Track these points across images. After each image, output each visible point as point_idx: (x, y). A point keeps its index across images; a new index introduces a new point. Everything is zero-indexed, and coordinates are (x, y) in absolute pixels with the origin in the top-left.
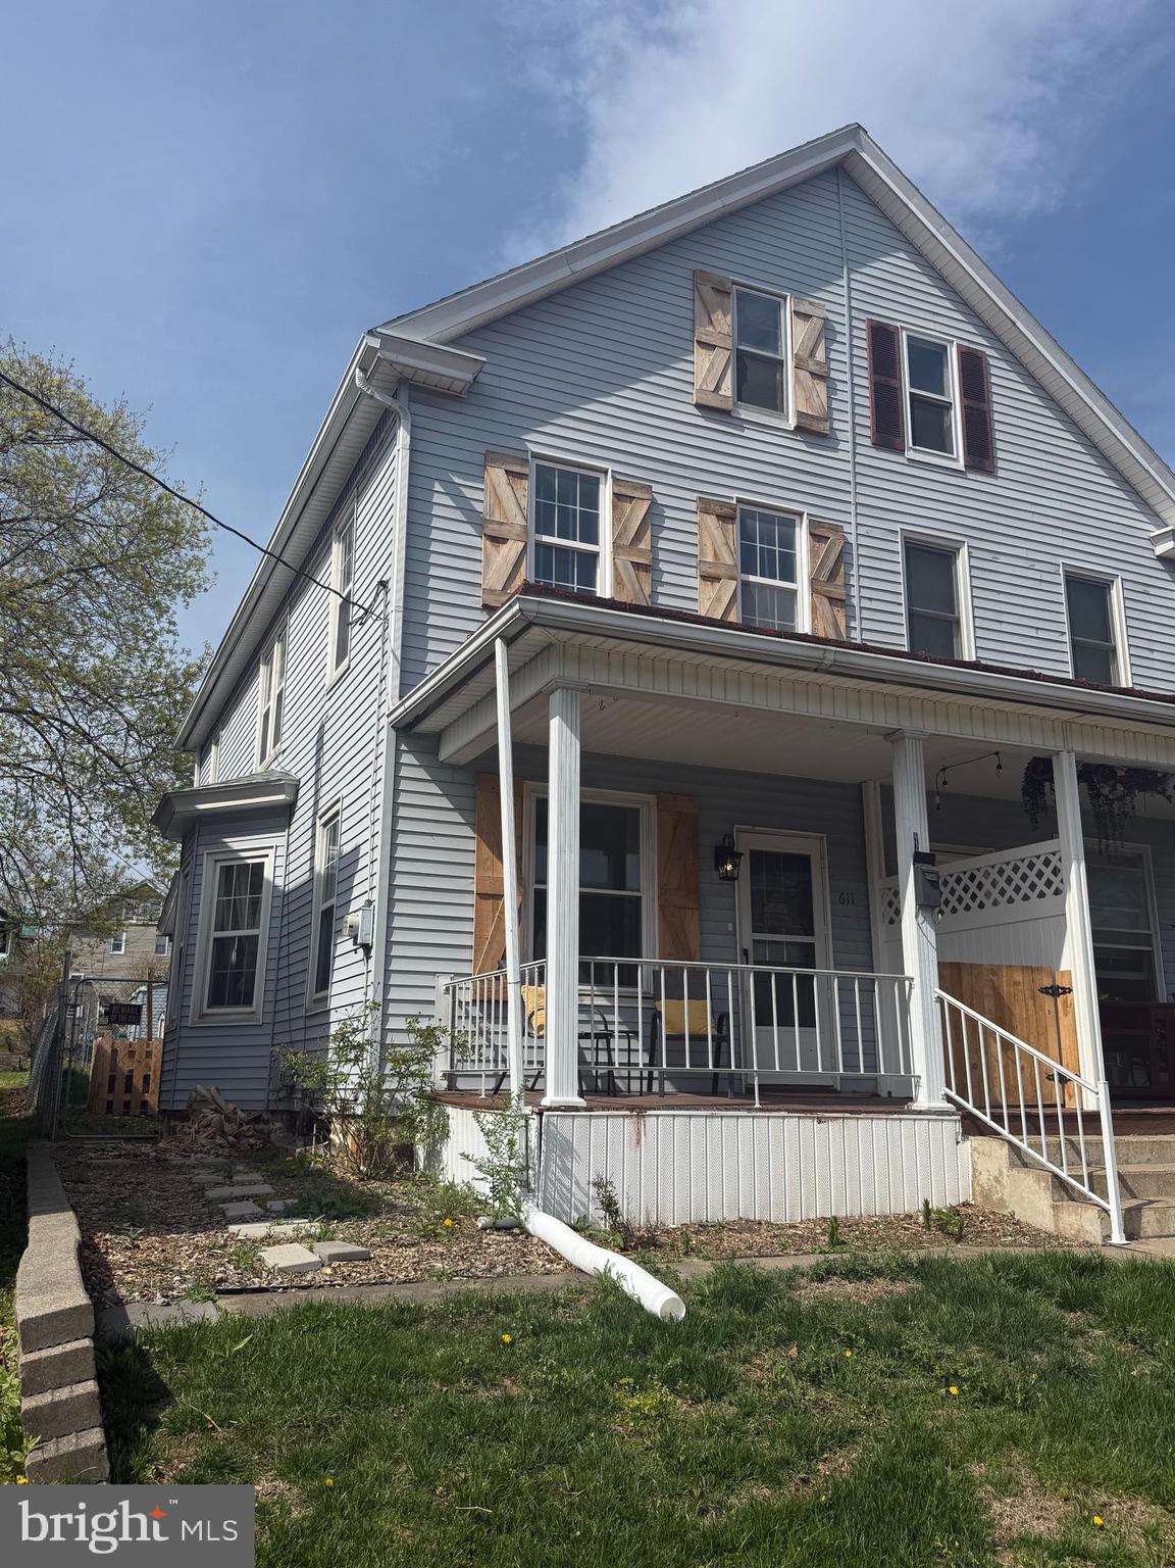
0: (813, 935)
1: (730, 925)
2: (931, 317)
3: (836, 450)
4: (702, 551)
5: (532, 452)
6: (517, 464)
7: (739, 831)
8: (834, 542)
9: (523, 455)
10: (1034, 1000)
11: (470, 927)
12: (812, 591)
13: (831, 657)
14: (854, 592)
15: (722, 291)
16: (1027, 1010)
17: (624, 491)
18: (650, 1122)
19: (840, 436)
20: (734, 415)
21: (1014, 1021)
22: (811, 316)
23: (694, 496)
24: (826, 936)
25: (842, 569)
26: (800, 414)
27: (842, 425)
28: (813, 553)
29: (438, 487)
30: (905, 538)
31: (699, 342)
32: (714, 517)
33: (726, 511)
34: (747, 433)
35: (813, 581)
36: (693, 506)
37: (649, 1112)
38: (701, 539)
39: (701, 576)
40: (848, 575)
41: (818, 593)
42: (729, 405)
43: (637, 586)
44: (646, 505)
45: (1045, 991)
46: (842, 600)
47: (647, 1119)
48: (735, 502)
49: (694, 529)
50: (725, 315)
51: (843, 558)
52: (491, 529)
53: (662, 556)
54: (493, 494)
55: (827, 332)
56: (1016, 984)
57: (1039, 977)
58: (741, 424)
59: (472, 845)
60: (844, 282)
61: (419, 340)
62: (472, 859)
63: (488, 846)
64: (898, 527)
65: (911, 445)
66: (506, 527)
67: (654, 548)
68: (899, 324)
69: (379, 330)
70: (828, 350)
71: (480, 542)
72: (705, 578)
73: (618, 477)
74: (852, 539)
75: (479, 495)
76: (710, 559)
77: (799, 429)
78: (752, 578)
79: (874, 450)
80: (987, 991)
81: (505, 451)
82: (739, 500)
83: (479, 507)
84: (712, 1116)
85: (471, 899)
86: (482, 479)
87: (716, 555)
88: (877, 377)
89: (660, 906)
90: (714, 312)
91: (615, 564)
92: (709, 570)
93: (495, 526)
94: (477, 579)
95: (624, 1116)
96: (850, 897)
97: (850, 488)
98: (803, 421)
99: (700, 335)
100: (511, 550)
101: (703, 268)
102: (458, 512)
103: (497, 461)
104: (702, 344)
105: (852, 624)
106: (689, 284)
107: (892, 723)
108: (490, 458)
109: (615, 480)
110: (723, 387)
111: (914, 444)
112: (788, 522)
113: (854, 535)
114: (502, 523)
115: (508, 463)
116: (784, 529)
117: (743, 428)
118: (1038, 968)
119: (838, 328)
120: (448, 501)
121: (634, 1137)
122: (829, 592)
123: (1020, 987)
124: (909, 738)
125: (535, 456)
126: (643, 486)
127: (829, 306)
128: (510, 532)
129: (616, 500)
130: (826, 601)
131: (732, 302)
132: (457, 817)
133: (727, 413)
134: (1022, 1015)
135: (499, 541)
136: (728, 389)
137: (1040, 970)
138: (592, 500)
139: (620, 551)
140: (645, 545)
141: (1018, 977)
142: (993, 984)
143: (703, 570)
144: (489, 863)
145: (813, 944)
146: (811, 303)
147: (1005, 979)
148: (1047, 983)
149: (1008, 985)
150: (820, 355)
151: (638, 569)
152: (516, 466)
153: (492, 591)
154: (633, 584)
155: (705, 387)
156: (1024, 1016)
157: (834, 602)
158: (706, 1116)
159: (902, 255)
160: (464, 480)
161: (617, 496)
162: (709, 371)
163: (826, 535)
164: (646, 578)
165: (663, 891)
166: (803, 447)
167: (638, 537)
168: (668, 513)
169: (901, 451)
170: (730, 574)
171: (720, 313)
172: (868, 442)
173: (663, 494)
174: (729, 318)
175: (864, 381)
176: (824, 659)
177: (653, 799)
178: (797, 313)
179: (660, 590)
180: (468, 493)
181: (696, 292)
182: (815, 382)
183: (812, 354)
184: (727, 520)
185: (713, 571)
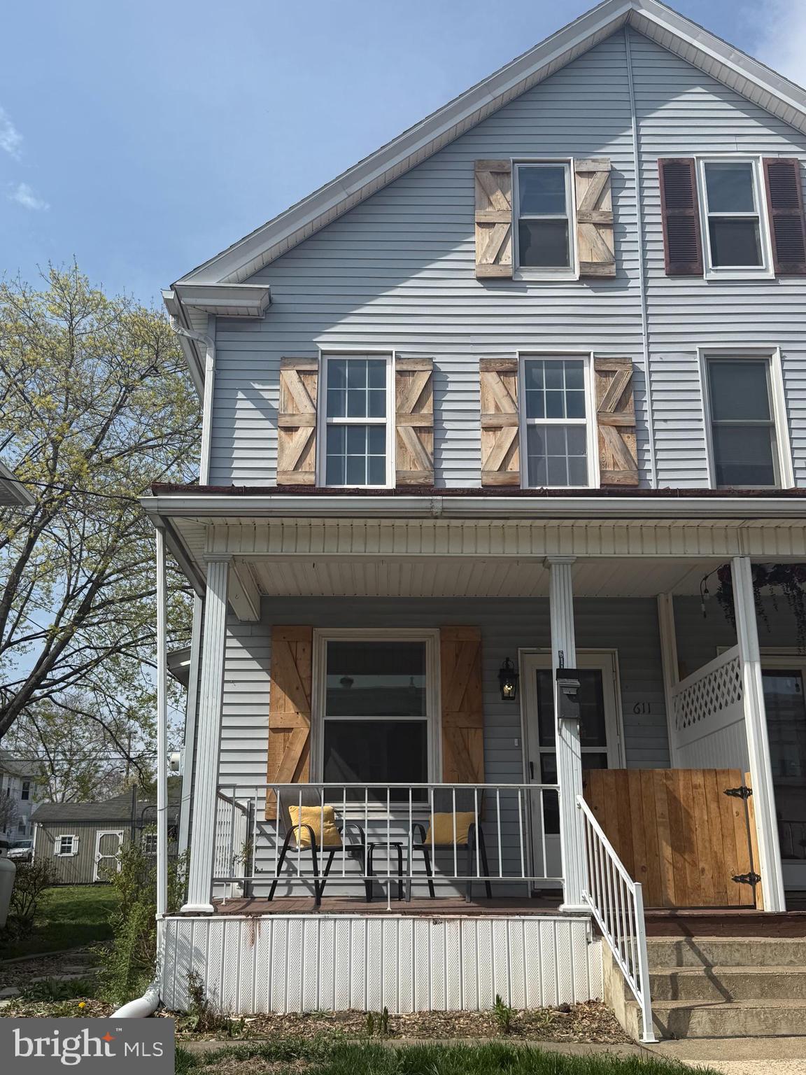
0: (605, 745)
1: (516, 740)
2: (733, 140)
3: (627, 288)
4: (484, 406)
5: (322, 351)
6: (306, 364)
7: (524, 653)
8: (622, 374)
9: (313, 355)
10: (718, 802)
11: (264, 757)
12: (598, 423)
13: (439, 505)
14: (647, 416)
15: (503, 173)
16: (708, 813)
17: (405, 367)
18: (265, 925)
19: (630, 274)
20: (516, 279)
21: (693, 823)
22: (595, 172)
23: (477, 359)
24: (619, 745)
25: (632, 398)
26: (583, 264)
27: (632, 265)
28: (599, 388)
29: (240, 395)
30: (705, 356)
31: (479, 224)
32: (494, 374)
33: (507, 366)
34: (530, 293)
35: (599, 413)
36: (476, 368)
37: (264, 916)
38: (483, 396)
39: (483, 428)
40: (639, 402)
41: (604, 424)
42: (510, 272)
43: (419, 447)
44: (426, 376)
45: (733, 793)
46: (634, 427)
47: (262, 922)
48: (517, 356)
49: (477, 386)
50: (504, 194)
51: (634, 386)
52: (284, 422)
53: (445, 416)
54: (286, 392)
55: (614, 180)
56: (696, 787)
57: (723, 779)
58: (523, 285)
59: (267, 687)
60: (632, 132)
61: (213, 283)
62: (266, 699)
63: (281, 688)
64: (696, 348)
65: (710, 266)
66: (296, 418)
67: (436, 411)
68: (694, 156)
69: (178, 283)
70: (615, 198)
71: (275, 433)
72: (487, 429)
73: (403, 356)
74: (644, 368)
75: (276, 395)
76: (492, 411)
77: (583, 278)
78: (538, 421)
79: (669, 280)
80: (661, 795)
81: (296, 355)
82: (521, 354)
83: (275, 405)
84: (325, 919)
85: (265, 733)
86: (277, 381)
87: (497, 408)
88: (670, 212)
89: (444, 728)
90: (493, 193)
91: (397, 431)
92: (491, 422)
93: (287, 419)
94: (273, 464)
95: (241, 920)
96: (646, 705)
97: (642, 321)
98: (587, 270)
99: (481, 217)
100: (303, 435)
101: (481, 157)
102: (258, 412)
103: (289, 365)
104: (481, 224)
105: (646, 447)
106: (470, 175)
107: (538, 552)
108: (286, 362)
109: (398, 359)
110: (503, 257)
111: (713, 265)
112: (575, 364)
113: (646, 364)
114: (293, 415)
115: (298, 364)
116: (572, 371)
117: (525, 289)
118: (723, 772)
119: (627, 175)
120: (249, 405)
121: (249, 938)
122: (615, 421)
123: (700, 790)
124: (556, 564)
125: (324, 353)
126: (424, 360)
127: (613, 158)
128: (300, 421)
129: (399, 377)
130: (614, 431)
131: (514, 180)
132: (255, 665)
133: (509, 279)
134: (701, 818)
135: (290, 430)
136: (508, 258)
137: (726, 772)
138: (380, 380)
139: (402, 419)
140: (427, 410)
141: (698, 779)
142: (667, 788)
143: (484, 422)
144: (281, 702)
145: (606, 754)
146: (594, 161)
147: (681, 783)
148: (735, 784)
149: (685, 788)
150: (606, 205)
151: (420, 432)
152: (306, 366)
153: (284, 472)
154: (414, 446)
155: (484, 262)
156: (706, 818)
157: (623, 429)
158: (320, 919)
159: (699, 89)
160: (263, 385)
161: (400, 373)
162: (488, 246)
163: (613, 369)
164: (428, 439)
165: (445, 714)
166: (590, 293)
167: (420, 403)
168: (451, 378)
169: (700, 275)
170: (512, 421)
171: (499, 193)
172: (663, 273)
173: (444, 362)
174: (509, 196)
175: (656, 217)
176: (432, 508)
177: (435, 632)
178: (580, 174)
179: (444, 446)
180: (266, 395)
181: (476, 181)
182: (601, 231)
183: (597, 206)
184: (509, 374)
185: (494, 422)
